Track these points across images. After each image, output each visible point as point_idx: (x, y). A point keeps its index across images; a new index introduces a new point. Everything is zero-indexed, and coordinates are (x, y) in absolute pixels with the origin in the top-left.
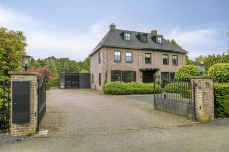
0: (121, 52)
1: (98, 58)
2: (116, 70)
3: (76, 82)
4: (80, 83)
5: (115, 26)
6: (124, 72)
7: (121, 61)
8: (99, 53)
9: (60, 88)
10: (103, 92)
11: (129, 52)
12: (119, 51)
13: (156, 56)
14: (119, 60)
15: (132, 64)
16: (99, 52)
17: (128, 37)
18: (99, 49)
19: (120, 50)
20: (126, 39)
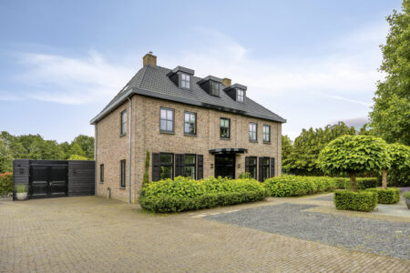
0: (174, 111)
1: (118, 124)
2: (164, 151)
3: (60, 183)
4: (70, 185)
5: (155, 57)
6: (181, 155)
7: (173, 130)
8: (122, 113)
9: (15, 199)
10: (139, 206)
11: (190, 113)
12: (169, 109)
13: (239, 125)
14: (170, 128)
15: (195, 139)
16: (121, 110)
17: (186, 81)
18: (125, 102)
19: (174, 106)
20: (183, 85)
